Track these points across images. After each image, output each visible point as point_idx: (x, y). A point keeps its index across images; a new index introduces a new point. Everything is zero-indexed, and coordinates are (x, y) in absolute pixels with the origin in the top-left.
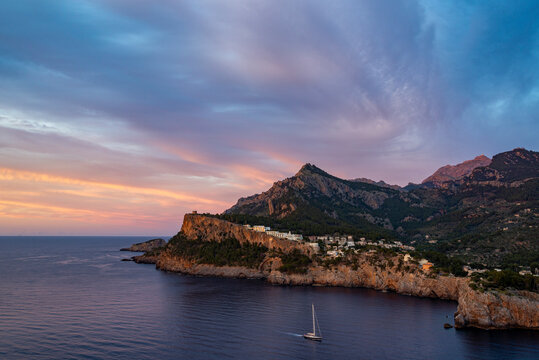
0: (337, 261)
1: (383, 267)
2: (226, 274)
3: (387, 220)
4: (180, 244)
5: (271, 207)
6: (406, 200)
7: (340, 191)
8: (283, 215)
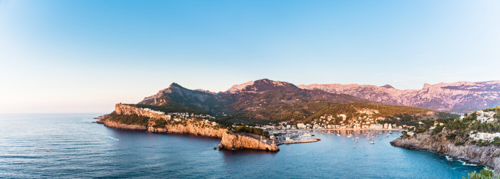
0: (177, 123)
1: (197, 125)
2: (131, 128)
3: (207, 106)
4: (113, 116)
5: (155, 100)
6: (216, 98)
7: (188, 94)
8: (161, 104)
